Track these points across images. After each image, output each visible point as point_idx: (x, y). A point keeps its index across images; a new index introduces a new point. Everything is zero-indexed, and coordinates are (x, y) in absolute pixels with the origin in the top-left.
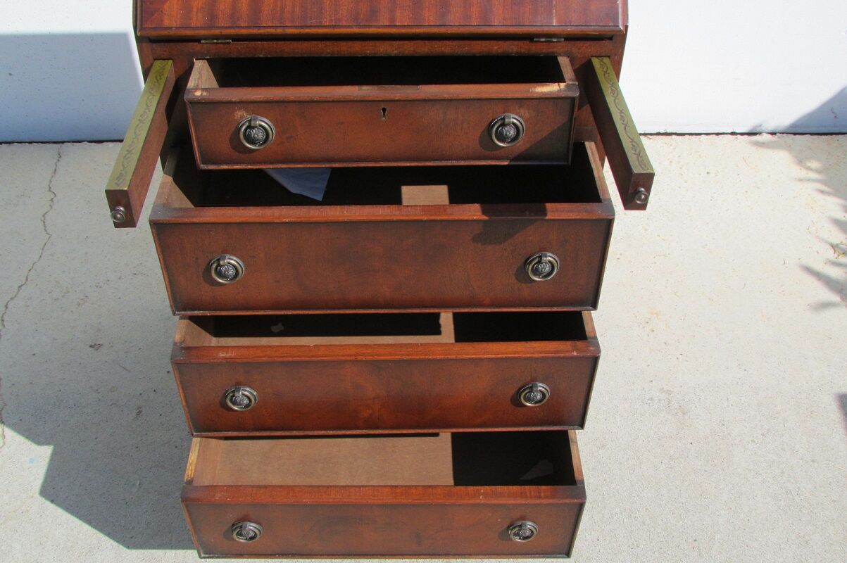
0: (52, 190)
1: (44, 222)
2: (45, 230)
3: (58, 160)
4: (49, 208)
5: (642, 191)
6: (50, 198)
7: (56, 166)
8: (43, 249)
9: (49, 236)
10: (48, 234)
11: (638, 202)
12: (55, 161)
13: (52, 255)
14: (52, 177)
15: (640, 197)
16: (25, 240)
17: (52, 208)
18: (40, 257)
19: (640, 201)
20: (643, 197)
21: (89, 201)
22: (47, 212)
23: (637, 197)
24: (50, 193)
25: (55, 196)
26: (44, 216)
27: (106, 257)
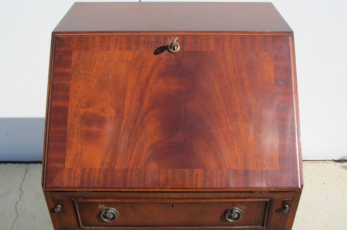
0: (21, 189)
1: (16, 207)
2: (16, 212)
3: (26, 173)
4: (19, 199)
5: (287, 207)
6: (20, 194)
7: (25, 176)
8: (14, 223)
9: (17, 215)
10: (17, 214)
11: (285, 212)
12: (24, 173)
13: (17, 226)
14: (22, 182)
15: (286, 210)
16: (6, 217)
17: (20, 199)
18: (12, 227)
19: (286, 211)
20: (287, 210)
21: (37, 196)
22: (18, 202)
23: (285, 209)
24: (20, 191)
25: (22, 193)
26: (16, 204)
27: (42, 228)
